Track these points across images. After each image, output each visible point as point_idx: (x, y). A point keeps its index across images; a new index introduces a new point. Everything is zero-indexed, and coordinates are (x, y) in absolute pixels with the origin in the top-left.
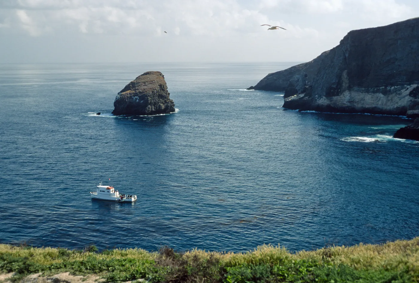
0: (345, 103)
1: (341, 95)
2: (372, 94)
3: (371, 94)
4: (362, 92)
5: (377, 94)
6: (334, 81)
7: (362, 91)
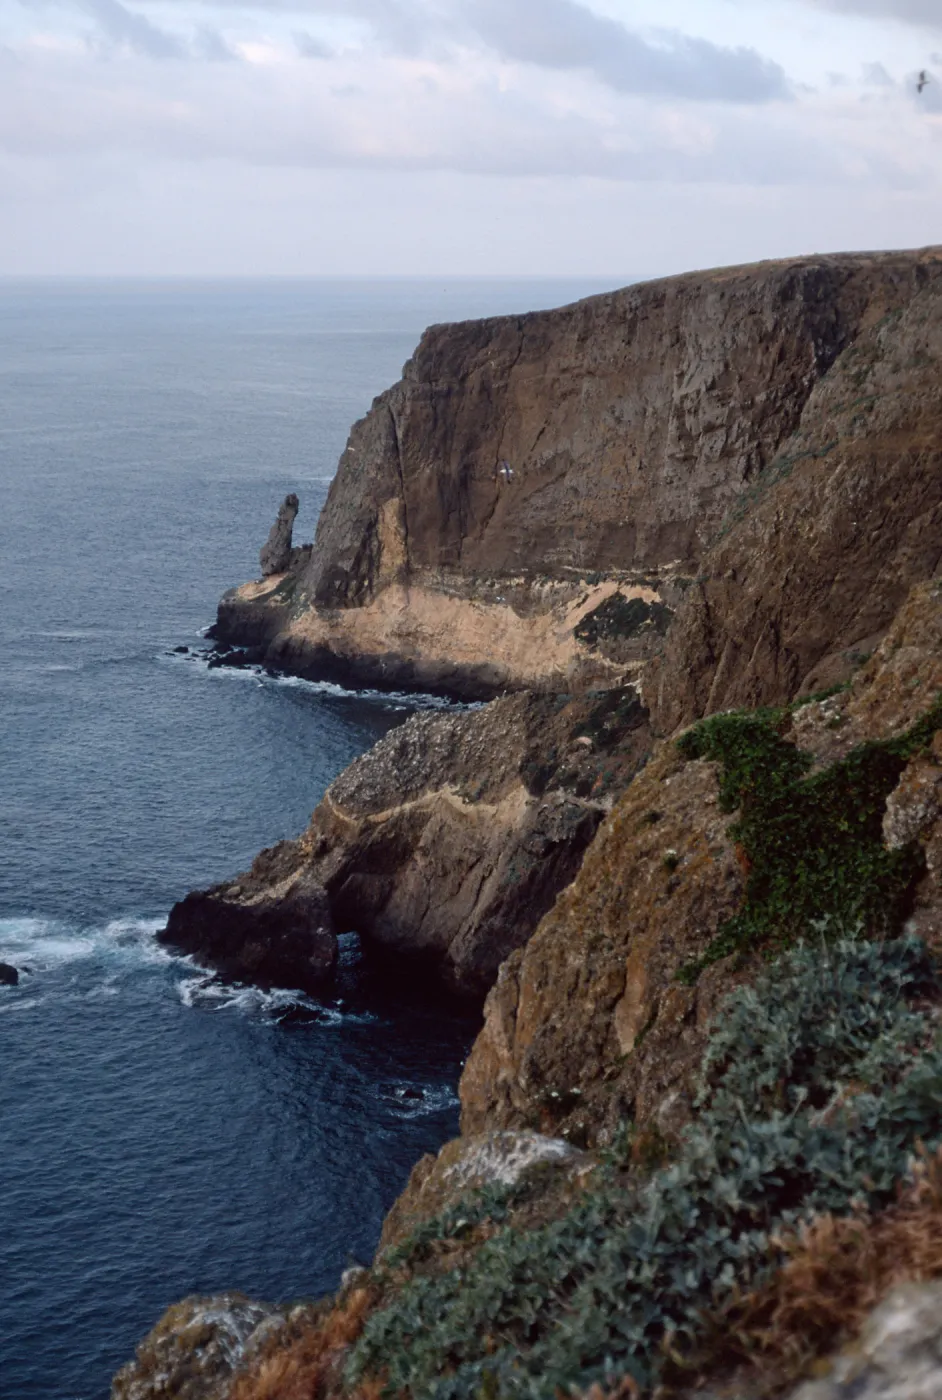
0: (382, 638)
1: (372, 601)
2: (483, 607)
3: (478, 608)
4: (452, 597)
5: (500, 607)
6: (347, 543)
7: (452, 591)
